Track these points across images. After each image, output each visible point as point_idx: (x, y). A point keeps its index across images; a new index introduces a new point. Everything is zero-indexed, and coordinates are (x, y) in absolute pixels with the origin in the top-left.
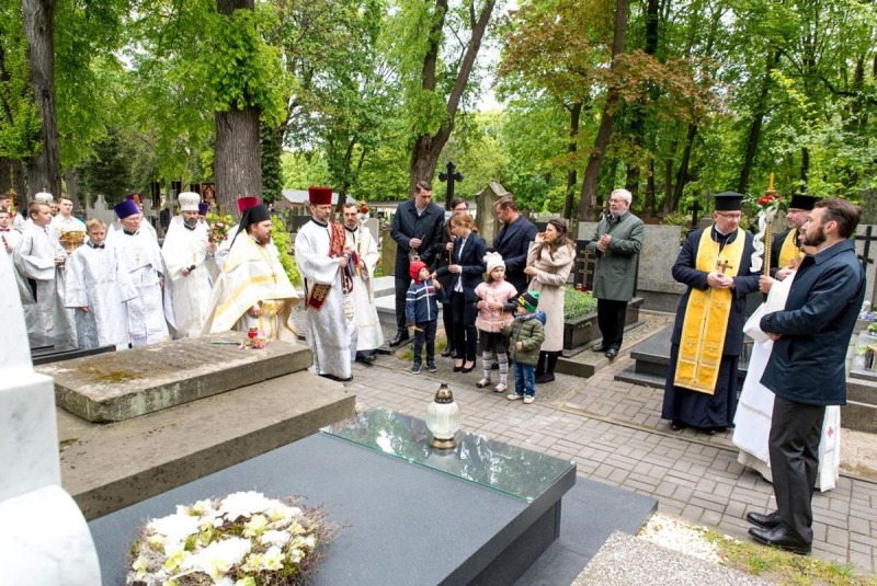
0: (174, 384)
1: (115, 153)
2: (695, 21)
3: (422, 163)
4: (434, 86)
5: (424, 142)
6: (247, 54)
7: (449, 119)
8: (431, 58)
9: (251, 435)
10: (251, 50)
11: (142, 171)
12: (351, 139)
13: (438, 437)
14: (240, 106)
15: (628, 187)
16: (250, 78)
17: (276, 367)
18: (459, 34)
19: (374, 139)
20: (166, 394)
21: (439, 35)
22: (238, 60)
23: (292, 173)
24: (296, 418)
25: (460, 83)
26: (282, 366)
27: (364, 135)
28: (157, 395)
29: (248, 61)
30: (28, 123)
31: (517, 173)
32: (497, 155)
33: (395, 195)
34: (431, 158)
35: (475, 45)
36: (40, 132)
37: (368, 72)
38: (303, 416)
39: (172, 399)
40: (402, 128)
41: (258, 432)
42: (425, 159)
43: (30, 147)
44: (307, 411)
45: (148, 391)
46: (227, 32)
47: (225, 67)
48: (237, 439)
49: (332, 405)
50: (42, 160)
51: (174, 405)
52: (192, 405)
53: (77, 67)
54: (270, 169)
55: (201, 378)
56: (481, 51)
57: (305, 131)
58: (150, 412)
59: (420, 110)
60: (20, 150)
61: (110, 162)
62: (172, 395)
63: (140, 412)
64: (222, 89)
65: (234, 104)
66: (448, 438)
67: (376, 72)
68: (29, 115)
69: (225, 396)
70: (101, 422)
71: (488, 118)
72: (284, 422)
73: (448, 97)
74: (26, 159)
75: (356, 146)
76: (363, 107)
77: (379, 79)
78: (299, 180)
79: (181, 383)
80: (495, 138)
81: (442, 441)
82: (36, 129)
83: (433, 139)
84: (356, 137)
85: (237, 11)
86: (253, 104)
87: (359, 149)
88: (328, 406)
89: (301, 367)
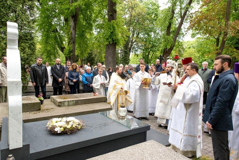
0: (74, 100)
1: (92, 55)
4: (170, 35)
5: (166, 50)
6: (113, 31)
7: (173, 44)
8: (169, 27)
10: (114, 30)
11: (98, 60)
12: (149, 50)
14: (111, 43)
16: (114, 36)
19: (155, 50)
20: (72, 102)
21: (172, 21)
22: (111, 32)
23: (135, 60)
27: (153, 49)
28: (70, 102)
29: (113, 32)
30: (70, 49)
31: (202, 59)
32: (195, 53)
35: (181, 24)
36: (72, 51)
37: (155, 32)
39: (73, 104)
40: (162, 47)
42: (166, 55)
43: (70, 54)
45: (68, 101)
46: (109, 26)
47: (108, 34)
48: (82, 112)
50: (72, 57)
51: (74, 105)
52: (77, 106)
53: (83, 36)
54: (126, 58)
55: (80, 100)
57: (137, 49)
58: (69, 105)
59: (165, 42)
60: (68, 55)
61: (91, 57)
62: (73, 103)
63: (67, 105)
64: (107, 39)
65: (110, 42)
67: (157, 32)
68: (70, 47)
69: (85, 105)
70: (59, 106)
71: (192, 43)
72: (93, 110)
74: (69, 57)
75: (151, 52)
76: (152, 41)
77: (158, 34)
78: (137, 62)
79: (75, 100)
80: (194, 49)
82: (71, 50)
83: (169, 49)
84: (150, 50)
85: (112, 21)
86: (114, 42)
88: (104, 109)
89: (104, 101)
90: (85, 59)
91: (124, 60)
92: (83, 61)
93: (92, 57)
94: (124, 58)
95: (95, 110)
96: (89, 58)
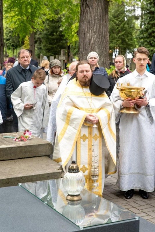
17: (26, 152)
26: (31, 152)
44: (25, 176)
49: (43, 175)
88: (39, 175)
89: (44, 154)
90: (41, 36)
91: (147, 38)
92: (36, 42)
93: (61, 32)
94: (147, 30)
95: (11, 179)
96: (51, 34)
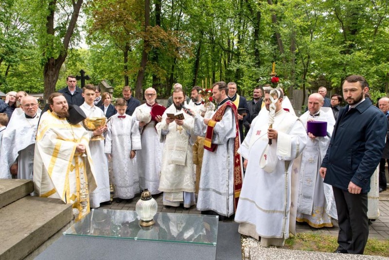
2: (172, 18)
3: (50, 73)
4: (53, 33)
5: (51, 62)
7: (65, 51)
9: (9, 251)
13: (144, 220)
15: (154, 86)
17: (9, 197)
18: (65, 8)
19: (15, 60)
21: (54, 7)
24: (39, 229)
25: (69, 32)
26: (14, 195)
27: (8, 57)
33: (29, 90)
34: (56, 70)
35: (76, 15)
37: (7, 23)
38: (43, 226)
41: (14, 247)
42: (52, 70)
44: (45, 222)
49: (60, 214)
56: (79, 18)
59: (47, 45)
66: (150, 219)
67: (13, 23)
72: (31, 234)
73: (62, 40)
76: (6, 42)
77: (15, 28)
81: (147, 222)
83: (56, 60)
87: (6, 65)
